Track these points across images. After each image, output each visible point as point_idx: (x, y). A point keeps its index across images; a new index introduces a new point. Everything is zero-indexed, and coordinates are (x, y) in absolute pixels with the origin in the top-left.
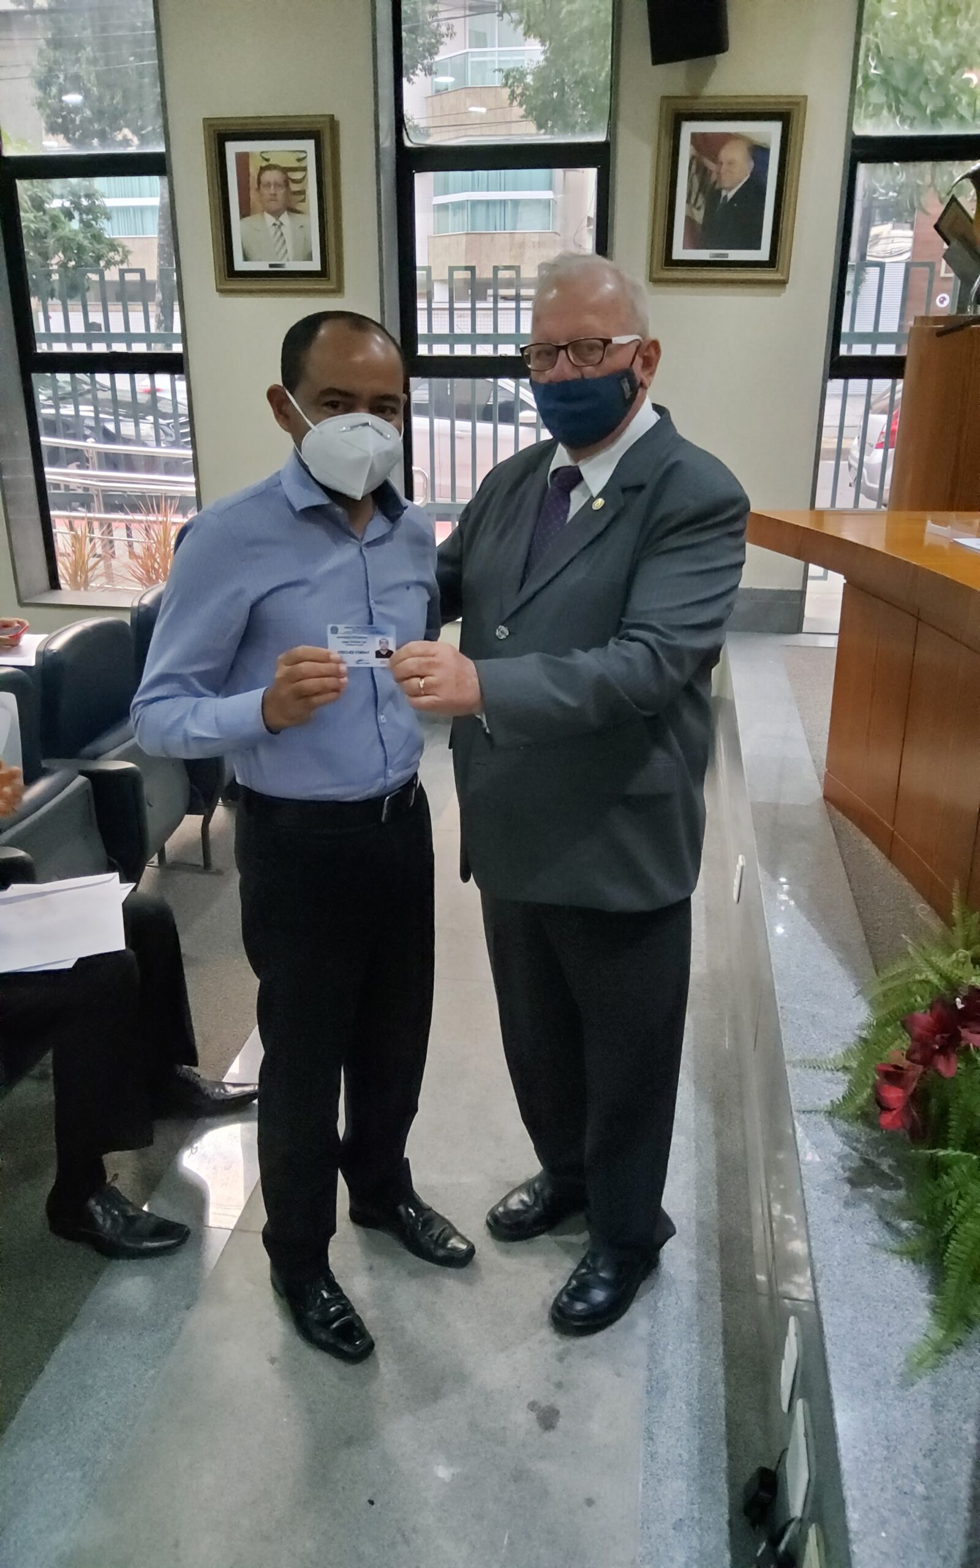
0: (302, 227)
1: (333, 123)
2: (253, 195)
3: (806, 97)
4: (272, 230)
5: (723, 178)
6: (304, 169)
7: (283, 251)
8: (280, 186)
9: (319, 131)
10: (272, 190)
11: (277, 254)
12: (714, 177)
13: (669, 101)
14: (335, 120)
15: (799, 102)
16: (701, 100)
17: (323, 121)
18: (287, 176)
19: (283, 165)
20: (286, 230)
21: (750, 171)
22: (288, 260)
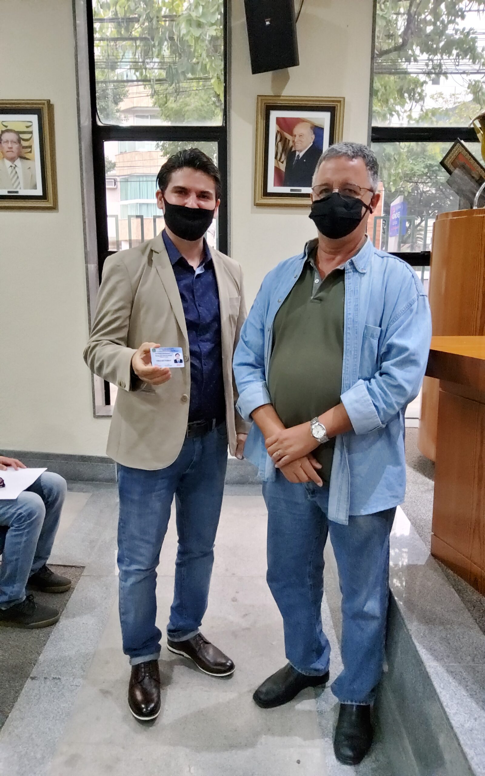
0: (30, 168)
1: (50, 106)
3: (344, 98)
4: (10, 170)
5: (297, 144)
6: (31, 133)
7: (17, 183)
8: (15, 142)
9: (40, 110)
10: (10, 145)
11: (13, 185)
12: (291, 144)
13: (263, 98)
14: (51, 103)
15: (340, 101)
16: (281, 98)
17: (44, 104)
18: (19, 136)
19: (16, 130)
20: (19, 170)
21: (313, 141)
22: (20, 189)
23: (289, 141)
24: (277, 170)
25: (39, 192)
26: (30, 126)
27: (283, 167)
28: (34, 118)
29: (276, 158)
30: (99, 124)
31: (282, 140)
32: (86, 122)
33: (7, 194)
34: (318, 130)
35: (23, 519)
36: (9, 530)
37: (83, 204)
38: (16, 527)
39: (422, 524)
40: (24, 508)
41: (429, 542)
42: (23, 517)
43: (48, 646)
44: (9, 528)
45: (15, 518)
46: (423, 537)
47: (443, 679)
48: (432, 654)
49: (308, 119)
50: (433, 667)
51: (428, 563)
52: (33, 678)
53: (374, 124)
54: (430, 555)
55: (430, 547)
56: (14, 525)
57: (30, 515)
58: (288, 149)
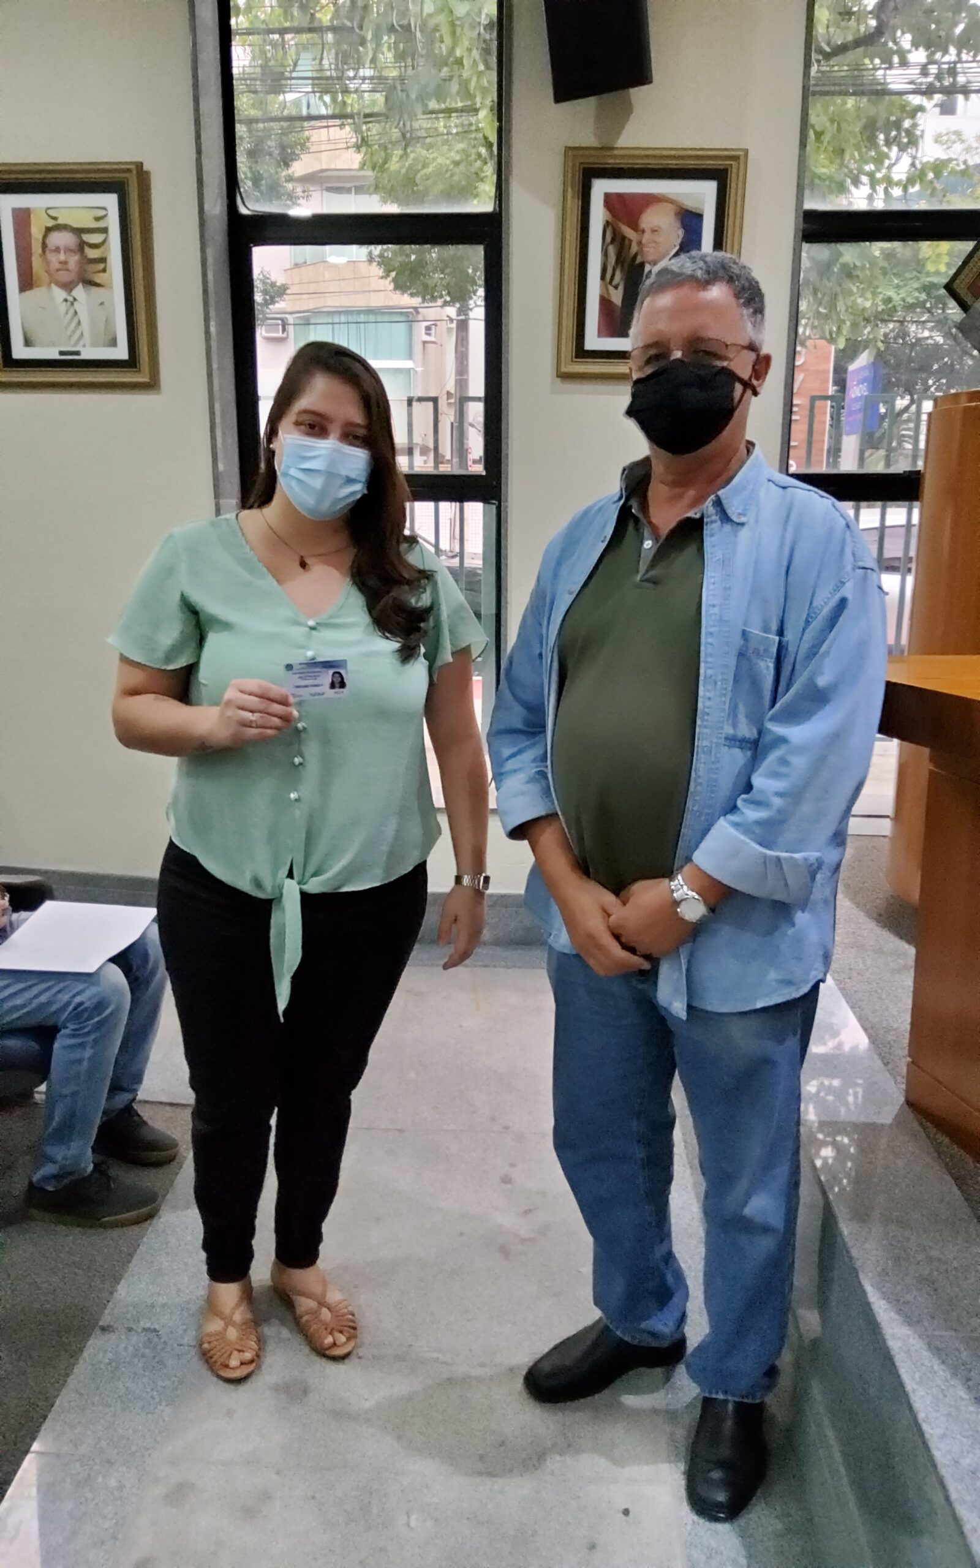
0: (102, 304)
1: (142, 175)
2: (37, 263)
3: (746, 151)
4: (63, 307)
5: (645, 249)
6: (105, 230)
7: (78, 333)
8: (71, 251)
9: (123, 183)
10: (62, 257)
11: (70, 337)
12: (634, 248)
13: (576, 153)
14: (145, 168)
15: (739, 158)
16: (616, 152)
17: (129, 171)
18: (80, 237)
19: (75, 225)
20: (82, 307)
21: (679, 241)
22: (84, 346)
23: (630, 241)
24: (605, 303)
25: (121, 352)
26: (105, 216)
27: (617, 297)
28: (110, 201)
29: (603, 277)
30: (243, 211)
31: (616, 239)
32: (216, 208)
33: (57, 357)
34: (690, 220)
35: (86, 1015)
36: (58, 1036)
37: (210, 375)
38: (73, 1030)
39: (890, 1038)
40: (89, 993)
41: (903, 1077)
42: (86, 1009)
43: (135, 1266)
44: (58, 1031)
45: (71, 1012)
46: (890, 1066)
47: (919, 1364)
48: (899, 1311)
49: (671, 196)
50: (899, 1338)
51: (898, 1120)
52: (104, 1329)
53: (810, 205)
54: (902, 1105)
55: (904, 1086)
56: (68, 1025)
57: (100, 1005)
58: (628, 260)
